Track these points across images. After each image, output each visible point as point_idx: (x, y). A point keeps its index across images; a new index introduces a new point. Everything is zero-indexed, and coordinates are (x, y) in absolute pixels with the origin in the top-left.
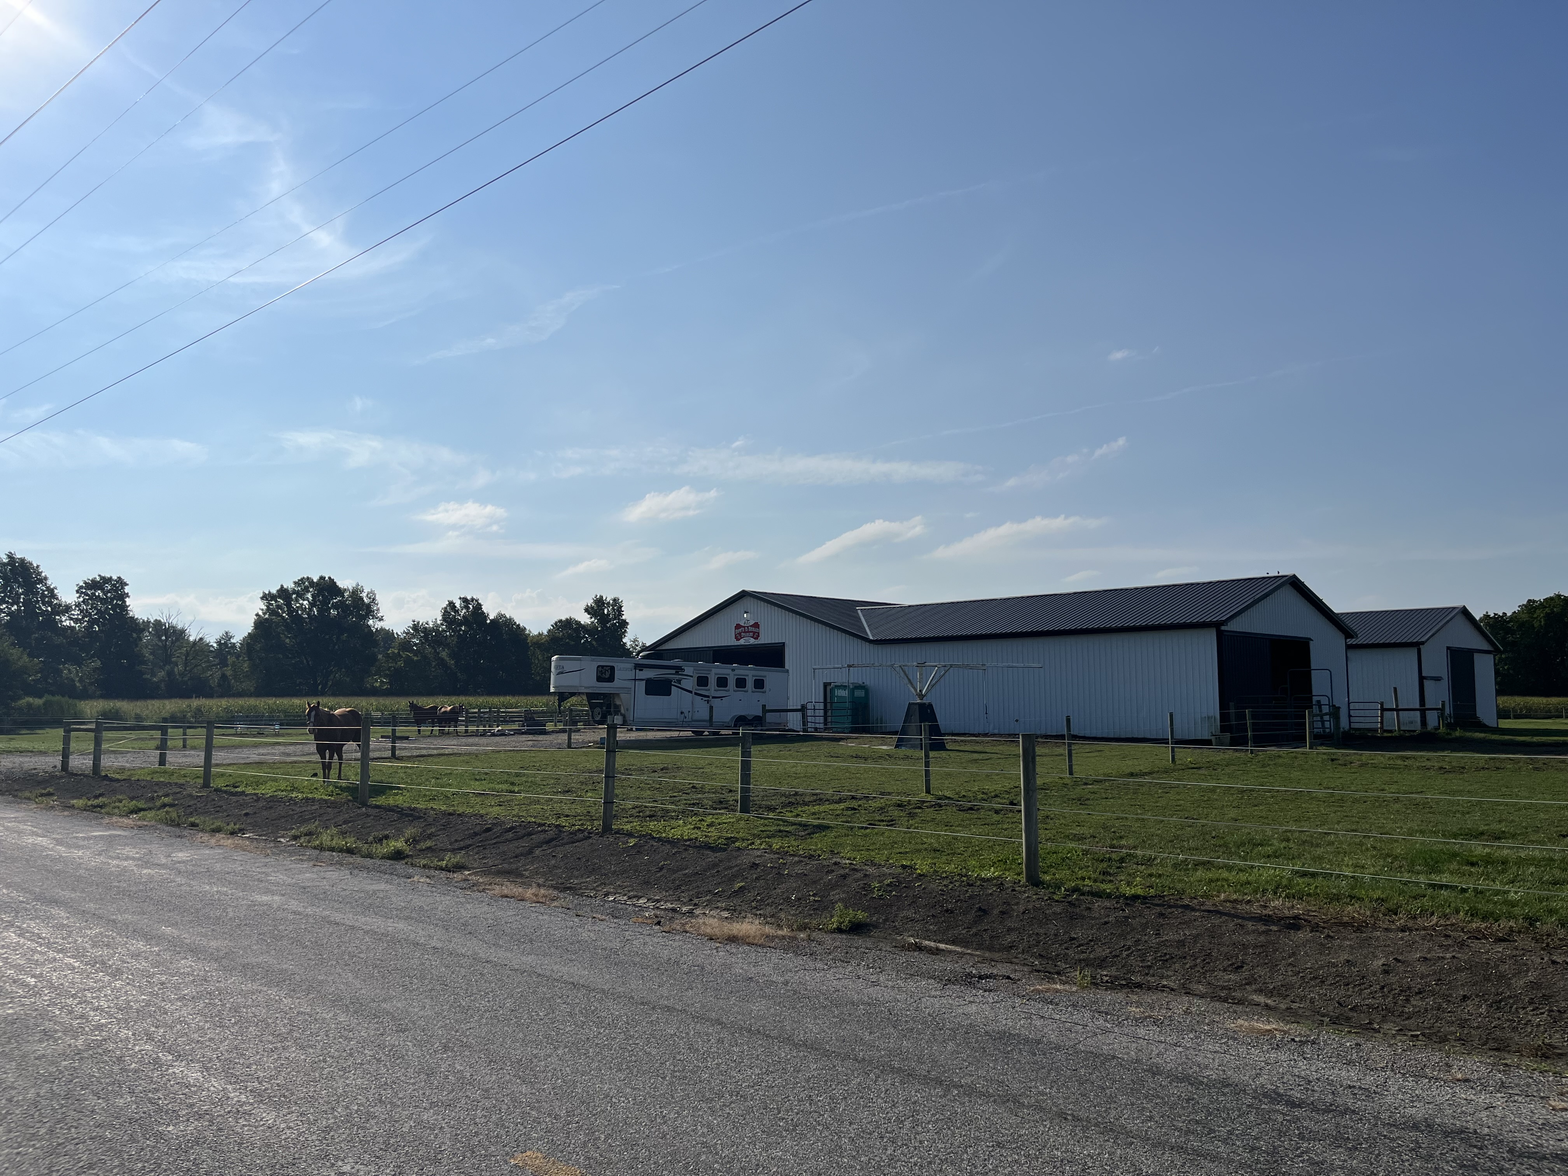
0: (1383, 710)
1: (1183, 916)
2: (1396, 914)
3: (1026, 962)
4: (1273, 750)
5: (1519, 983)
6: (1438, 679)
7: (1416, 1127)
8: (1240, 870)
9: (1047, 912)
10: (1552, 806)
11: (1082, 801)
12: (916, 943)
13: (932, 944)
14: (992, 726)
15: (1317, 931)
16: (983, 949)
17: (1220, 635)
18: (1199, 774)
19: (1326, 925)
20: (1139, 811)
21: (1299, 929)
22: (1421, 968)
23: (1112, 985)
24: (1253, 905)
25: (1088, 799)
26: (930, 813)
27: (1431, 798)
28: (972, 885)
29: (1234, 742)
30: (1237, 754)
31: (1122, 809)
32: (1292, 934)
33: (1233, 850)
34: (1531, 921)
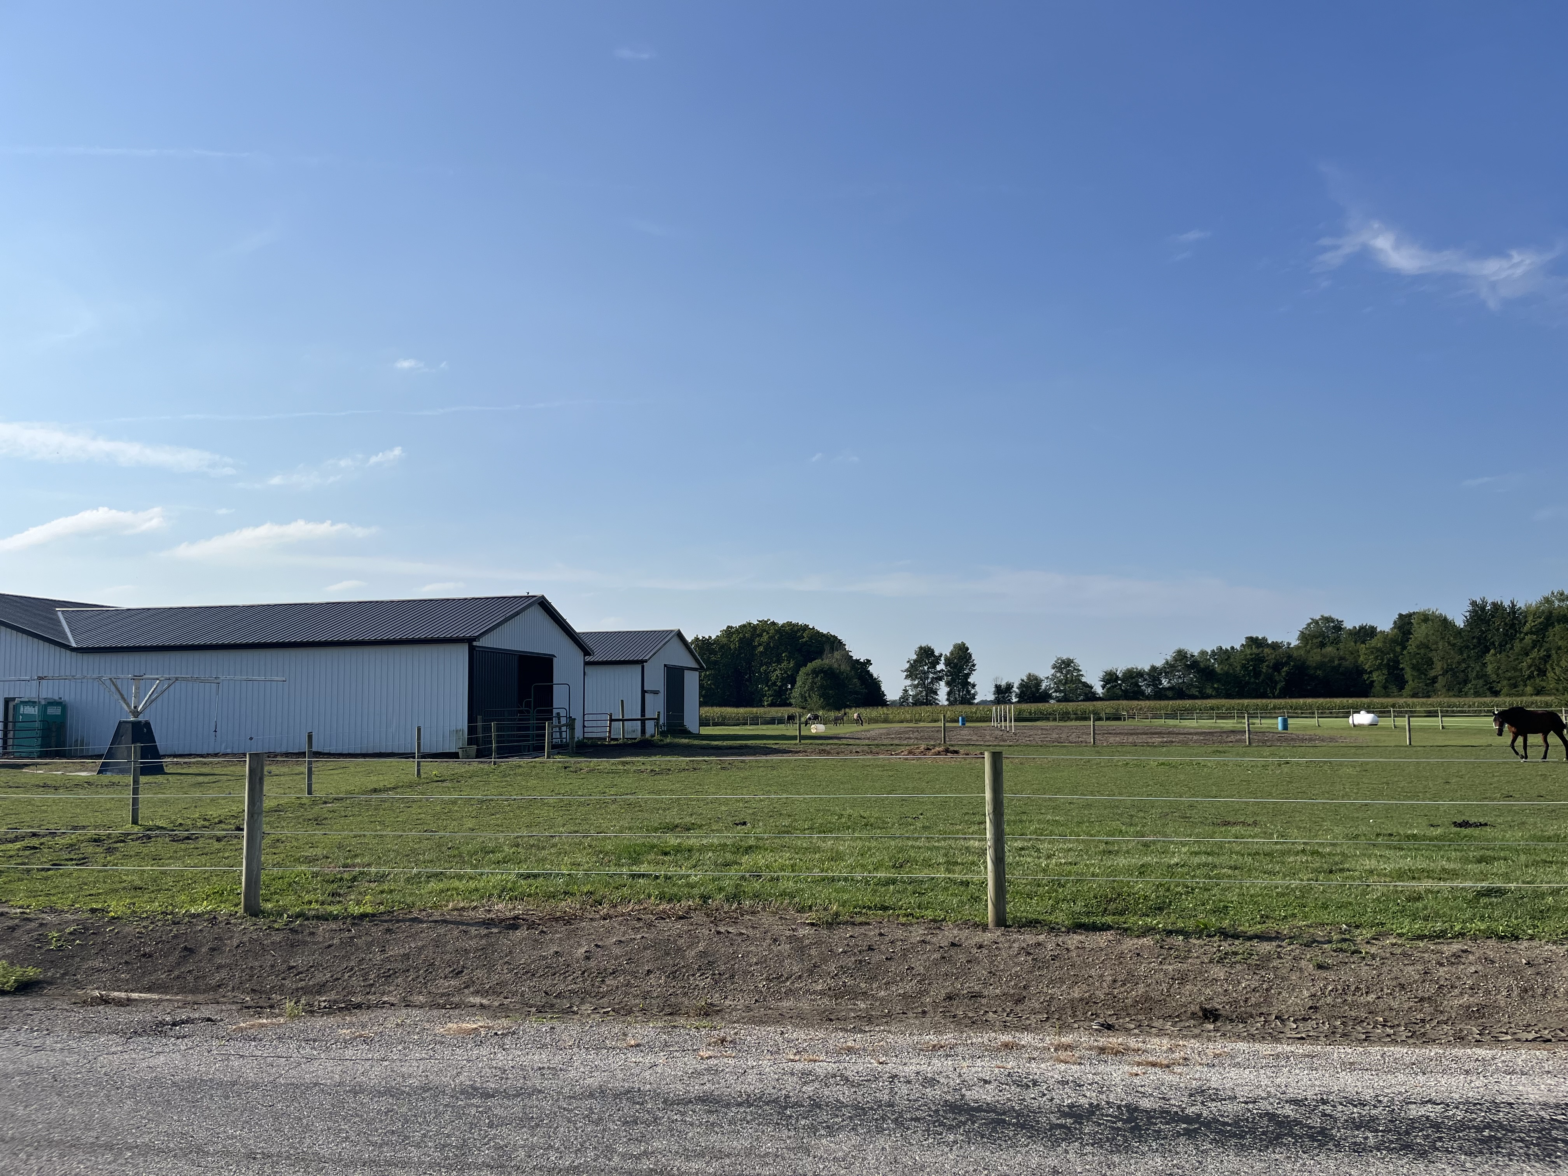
0: (611, 720)
1: (411, 929)
2: (600, 905)
3: (235, 1000)
4: (515, 761)
5: (691, 954)
6: (656, 692)
7: (591, 1095)
8: (471, 878)
9: (265, 942)
10: (731, 799)
11: (318, 821)
12: (102, 996)
13: (123, 995)
14: (223, 745)
15: (533, 928)
16: (185, 992)
17: (472, 649)
18: (443, 787)
19: (541, 922)
20: (378, 828)
21: (517, 929)
22: (617, 951)
23: (330, 1010)
24: (478, 911)
25: (326, 819)
26: (134, 847)
27: (642, 798)
28: (178, 923)
29: (480, 754)
30: (481, 766)
31: (361, 826)
32: (511, 934)
33: (466, 859)
34: (705, 898)
